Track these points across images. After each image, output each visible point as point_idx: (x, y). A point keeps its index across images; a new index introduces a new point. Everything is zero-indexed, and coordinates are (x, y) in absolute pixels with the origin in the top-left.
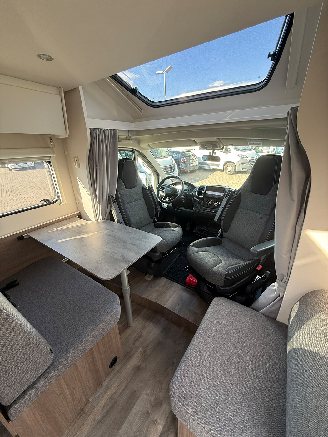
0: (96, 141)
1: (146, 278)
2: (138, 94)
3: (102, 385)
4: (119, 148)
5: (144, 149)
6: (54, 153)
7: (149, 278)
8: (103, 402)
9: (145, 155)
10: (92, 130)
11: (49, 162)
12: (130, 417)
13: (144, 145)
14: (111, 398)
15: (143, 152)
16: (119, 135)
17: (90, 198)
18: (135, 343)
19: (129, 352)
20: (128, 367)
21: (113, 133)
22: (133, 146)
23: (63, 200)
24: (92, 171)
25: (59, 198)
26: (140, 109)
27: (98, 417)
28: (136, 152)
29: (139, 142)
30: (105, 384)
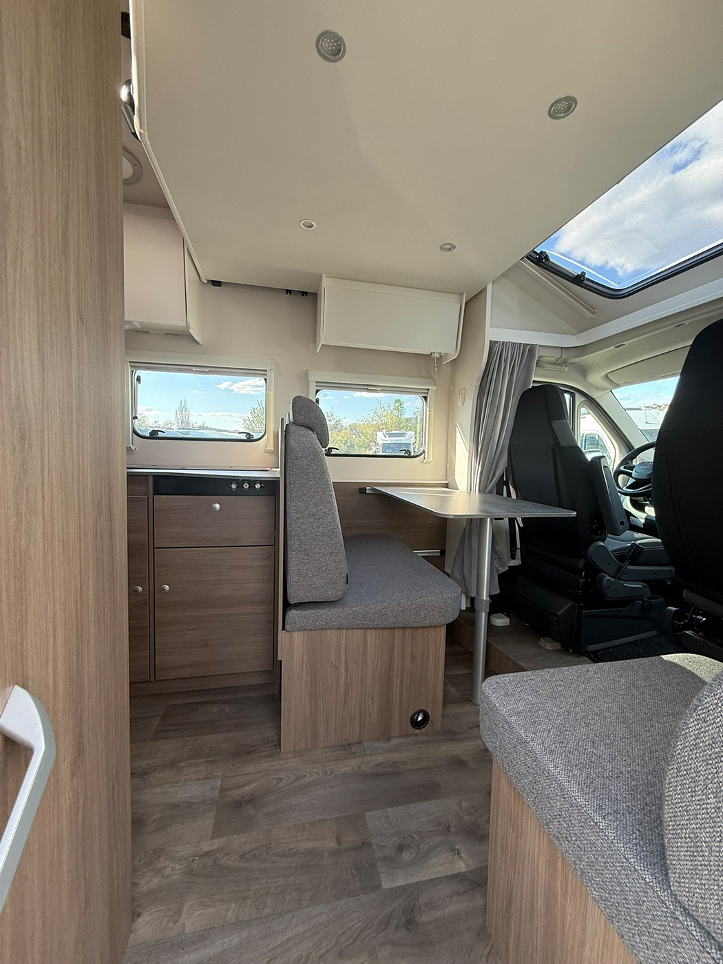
0: (496, 358)
1: (542, 642)
2: (586, 282)
3: (389, 739)
4: (534, 382)
5: (598, 388)
6: (435, 384)
7: (548, 645)
8: (381, 759)
9: (598, 401)
10: (492, 344)
11: (426, 398)
12: (415, 808)
13: (596, 378)
14: (394, 763)
15: (594, 395)
16: (540, 354)
17: (467, 455)
18: (472, 728)
19: (456, 733)
20: (443, 748)
21: (529, 351)
22: (571, 380)
23: (430, 456)
24: (480, 403)
25: (424, 452)
26: (591, 308)
27: (366, 769)
28: (577, 396)
29: (584, 371)
30: (394, 742)
